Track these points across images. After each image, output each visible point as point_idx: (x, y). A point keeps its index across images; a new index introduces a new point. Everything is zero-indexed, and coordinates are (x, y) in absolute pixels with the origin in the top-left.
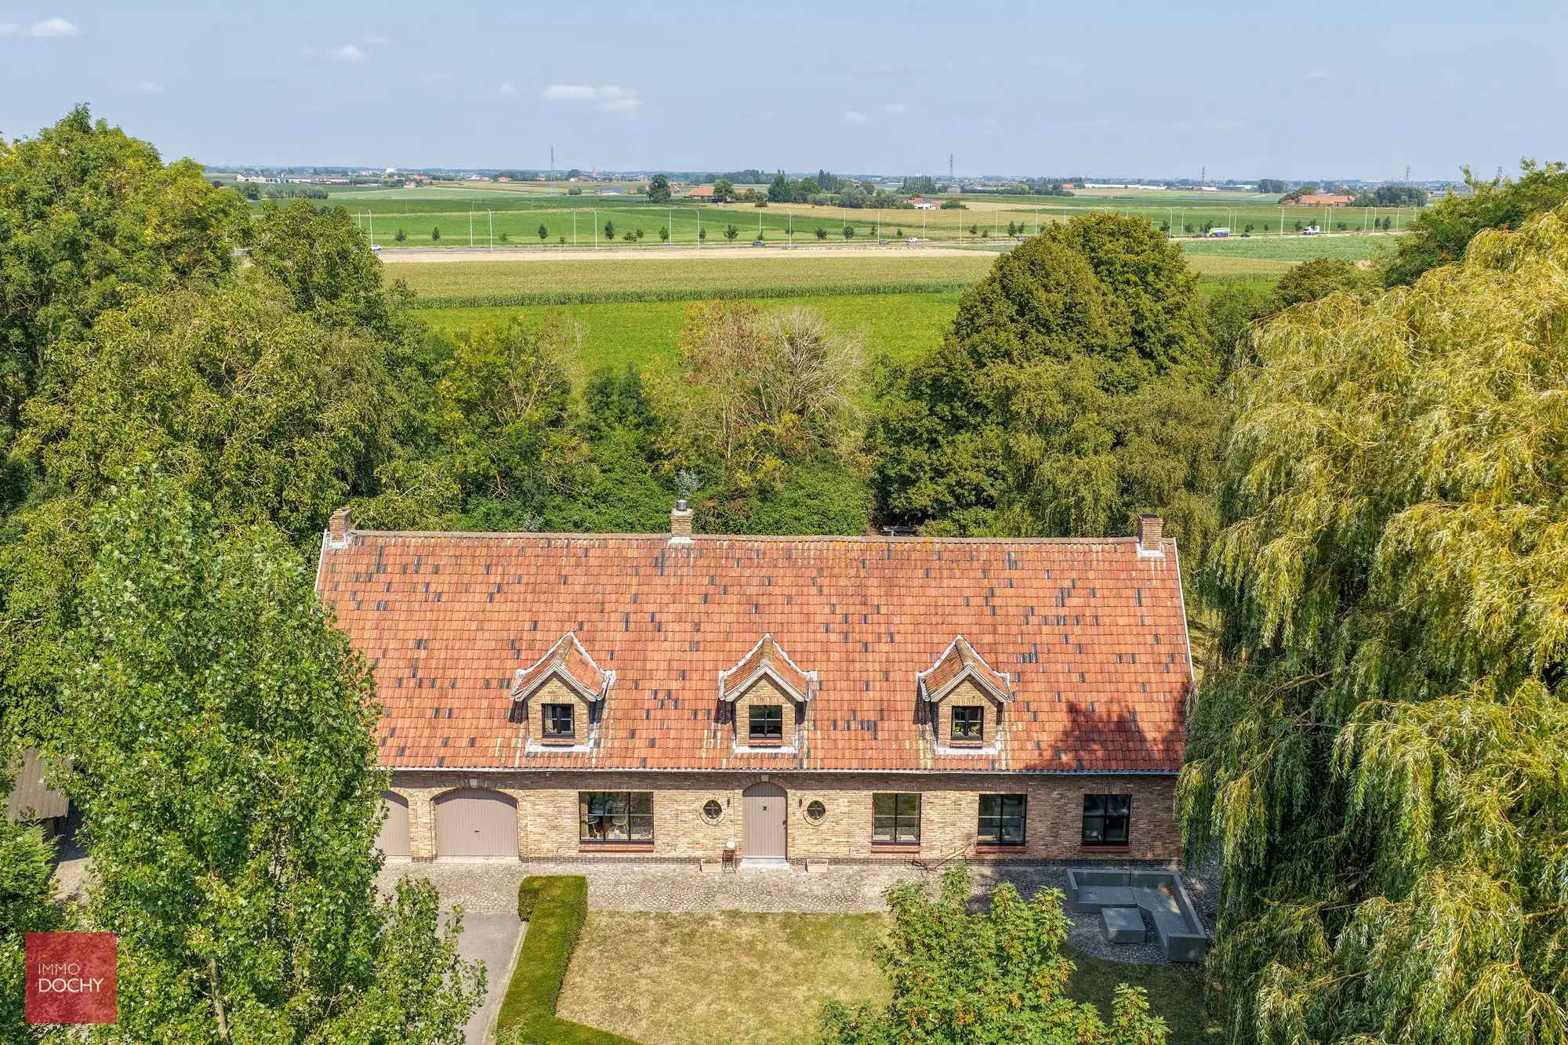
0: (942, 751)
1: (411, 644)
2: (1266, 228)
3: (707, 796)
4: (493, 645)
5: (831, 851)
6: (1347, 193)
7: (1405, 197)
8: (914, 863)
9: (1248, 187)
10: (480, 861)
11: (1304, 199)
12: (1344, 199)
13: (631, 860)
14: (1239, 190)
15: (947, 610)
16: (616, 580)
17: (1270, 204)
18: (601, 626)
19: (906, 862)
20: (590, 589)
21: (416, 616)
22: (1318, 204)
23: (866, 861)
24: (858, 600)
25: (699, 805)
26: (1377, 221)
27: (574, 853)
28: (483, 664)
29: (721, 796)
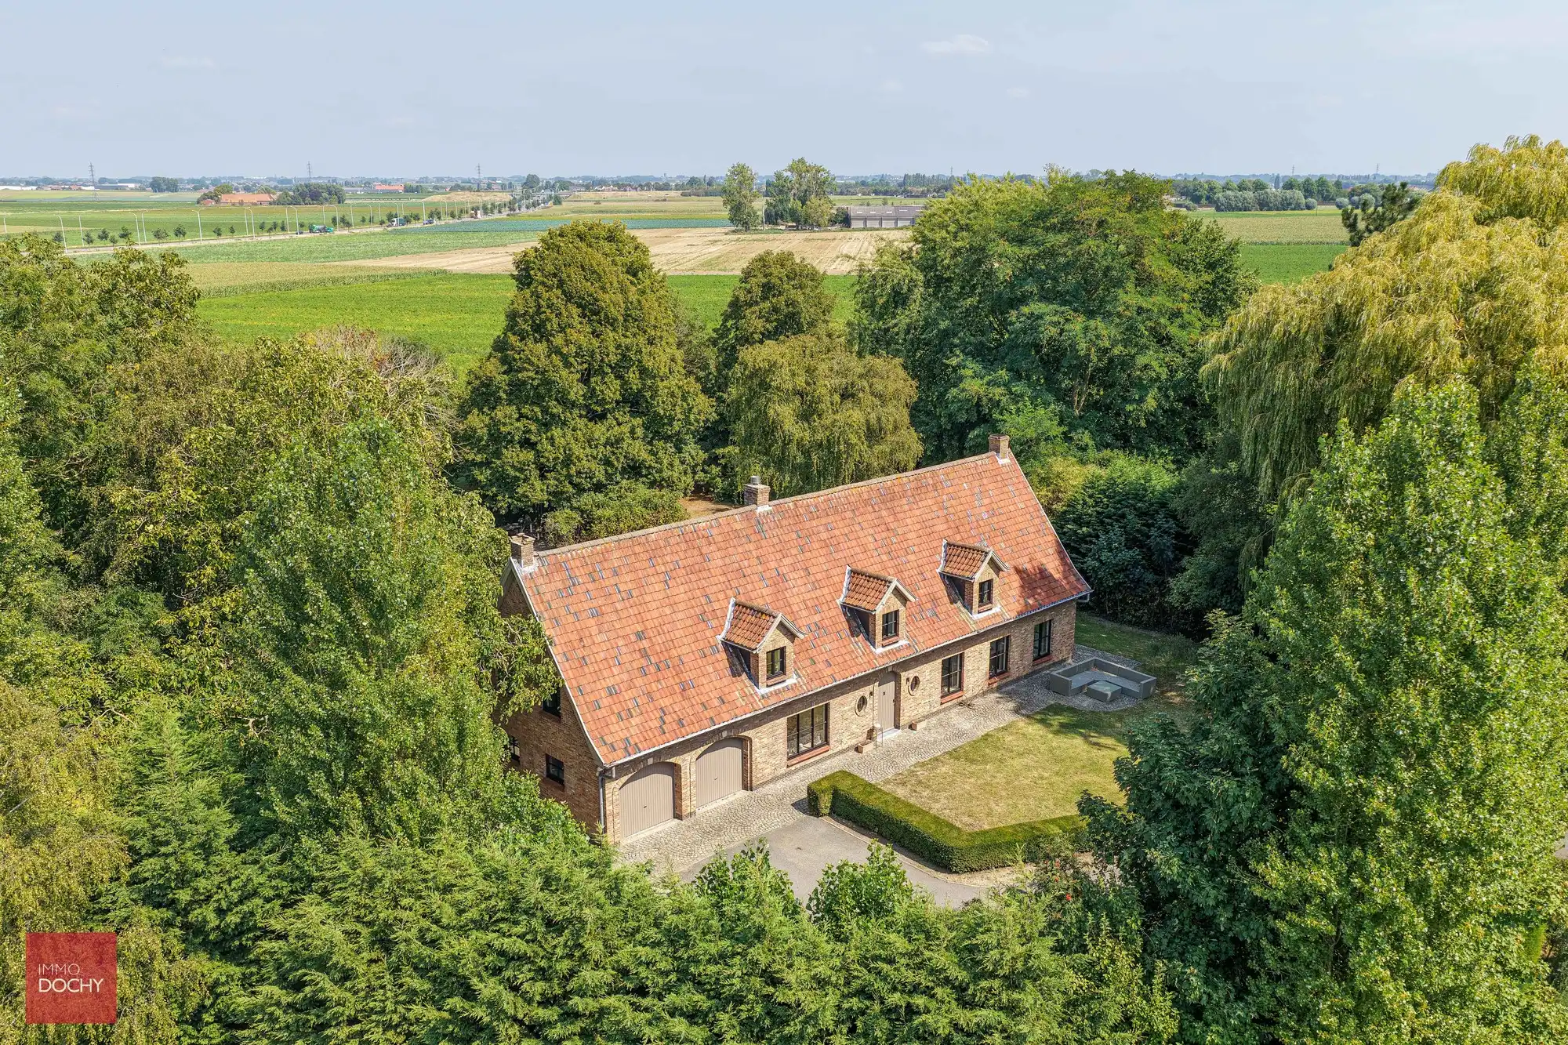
0: (976, 616)
1: (633, 638)
2: (232, 231)
3: (858, 694)
4: (689, 622)
5: (926, 710)
6: (267, 191)
7: (325, 195)
8: (960, 704)
9: (132, 185)
10: (721, 802)
11: (223, 197)
12: (265, 197)
13: (817, 762)
14: (122, 189)
15: (930, 523)
16: (740, 550)
17: (184, 204)
18: (749, 587)
19: (954, 706)
20: (727, 561)
21: (624, 614)
22: (241, 203)
23: (938, 712)
24: (883, 527)
25: (854, 704)
26: (334, 220)
27: (784, 770)
28: (690, 639)
29: (865, 691)
